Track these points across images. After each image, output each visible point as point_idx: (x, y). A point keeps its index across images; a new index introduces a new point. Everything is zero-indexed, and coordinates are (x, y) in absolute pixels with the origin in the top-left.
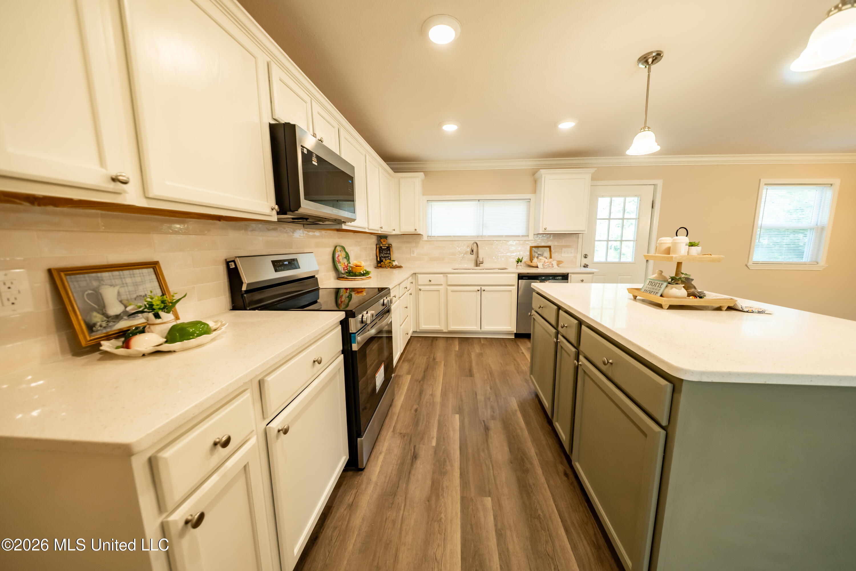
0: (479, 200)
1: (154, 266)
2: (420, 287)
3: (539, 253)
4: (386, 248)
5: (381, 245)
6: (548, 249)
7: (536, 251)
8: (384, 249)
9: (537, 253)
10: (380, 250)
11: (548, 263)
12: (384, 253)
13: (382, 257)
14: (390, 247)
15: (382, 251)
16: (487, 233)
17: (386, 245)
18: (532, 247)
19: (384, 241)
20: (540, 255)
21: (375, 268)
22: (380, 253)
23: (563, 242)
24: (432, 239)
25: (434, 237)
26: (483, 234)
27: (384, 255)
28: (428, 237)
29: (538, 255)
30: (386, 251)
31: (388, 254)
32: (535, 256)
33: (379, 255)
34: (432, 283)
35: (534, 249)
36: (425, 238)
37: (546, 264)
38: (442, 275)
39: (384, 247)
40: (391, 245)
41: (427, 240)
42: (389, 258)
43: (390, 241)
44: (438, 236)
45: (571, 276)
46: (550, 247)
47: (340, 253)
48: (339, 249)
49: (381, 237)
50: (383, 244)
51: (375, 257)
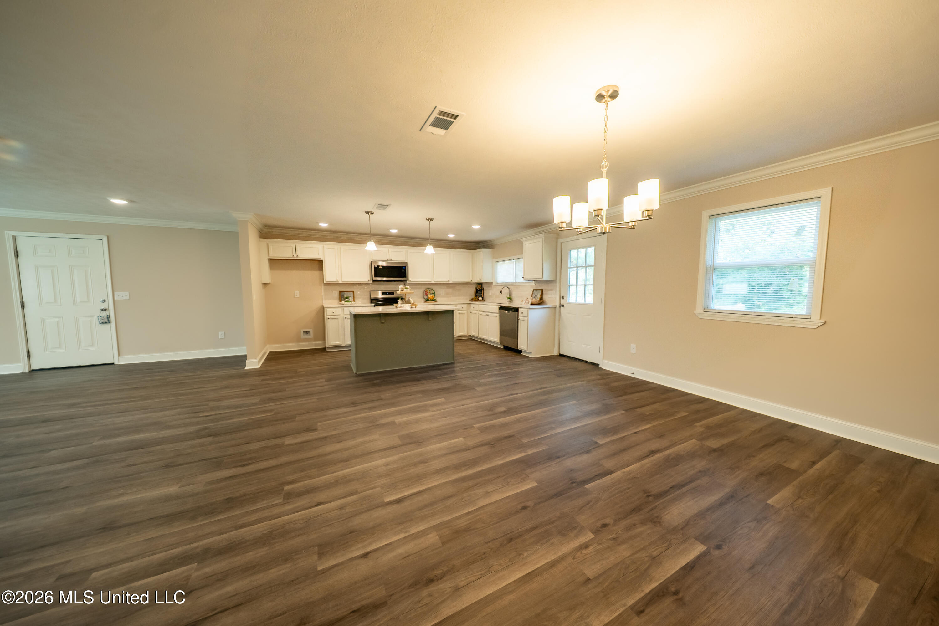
0: (514, 259)
1: (353, 292)
2: (471, 311)
4: (480, 290)
6: (541, 291)
9: (535, 294)
10: (476, 291)
11: (527, 301)
13: (478, 295)
15: (478, 292)
18: (534, 290)
21: (472, 300)
23: (549, 286)
24: (497, 285)
25: (498, 283)
26: (516, 281)
28: (496, 283)
30: (480, 292)
33: (476, 294)
36: (494, 284)
38: (477, 305)
40: (484, 288)
43: (484, 286)
44: (500, 283)
45: (519, 309)
46: (542, 290)
47: (429, 292)
48: (429, 290)
49: (480, 284)
50: (479, 288)
51: (474, 295)
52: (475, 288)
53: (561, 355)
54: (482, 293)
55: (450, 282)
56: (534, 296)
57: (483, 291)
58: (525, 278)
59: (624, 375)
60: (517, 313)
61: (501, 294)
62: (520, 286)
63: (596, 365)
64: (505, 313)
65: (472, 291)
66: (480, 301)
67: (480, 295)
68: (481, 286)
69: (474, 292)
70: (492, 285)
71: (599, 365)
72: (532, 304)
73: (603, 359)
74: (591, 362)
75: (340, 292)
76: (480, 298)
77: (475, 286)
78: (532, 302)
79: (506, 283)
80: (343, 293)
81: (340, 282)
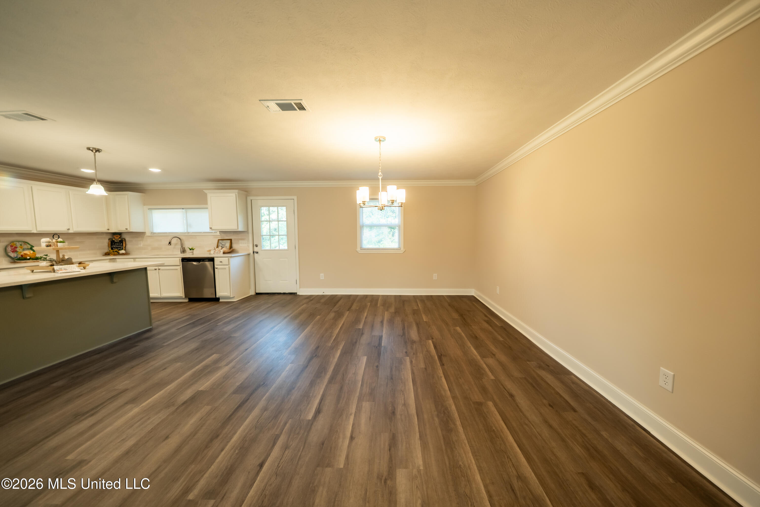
0: (183, 208)
3: (223, 244)
4: (118, 241)
5: (114, 240)
6: (229, 241)
7: (221, 242)
8: (116, 242)
9: (221, 244)
11: (218, 251)
12: (117, 245)
13: (114, 248)
14: (123, 240)
15: (115, 243)
16: (191, 230)
18: (219, 240)
19: (117, 237)
22: (112, 244)
23: (240, 236)
24: (153, 235)
25: (156, 233)
27: (116, 246)
28: (152, 233)
30: (119, 243)
31: (121, 245)
33: (111, 246)
35: (220, 241)
36: (148, 234)
39: (116, 240)
40: (125, 239)
41: (150, 235)
42: (122, 248)
43: (124, 236)
44: (158, 233)
45: (215, 259)
46: (231, 240)
47: (18, 246)
48: (18, 243)
50: (116, 239)
51: (108, 248)
52: (109, 239)
53: (257, 294)
54: (122, 245)
55: (71, 231)
56: (221, 245)
57: (124, 242)
58: (213, 228)
59: (318, 295)
60: (212, 262)
61: (171, 245)
63: (294, 294)
64: (193, 264)
65: (105, 242)
66: (123, 254)
67: (121, 247)
68: (119, 236)
69: (107, 244)
70: (145, 235)
71: (297, 293)
72: (224, 253)
73: (300, 288)
74: (289, 293)
76: (123, 251)
78: (224, 252)
79: (169, 233)
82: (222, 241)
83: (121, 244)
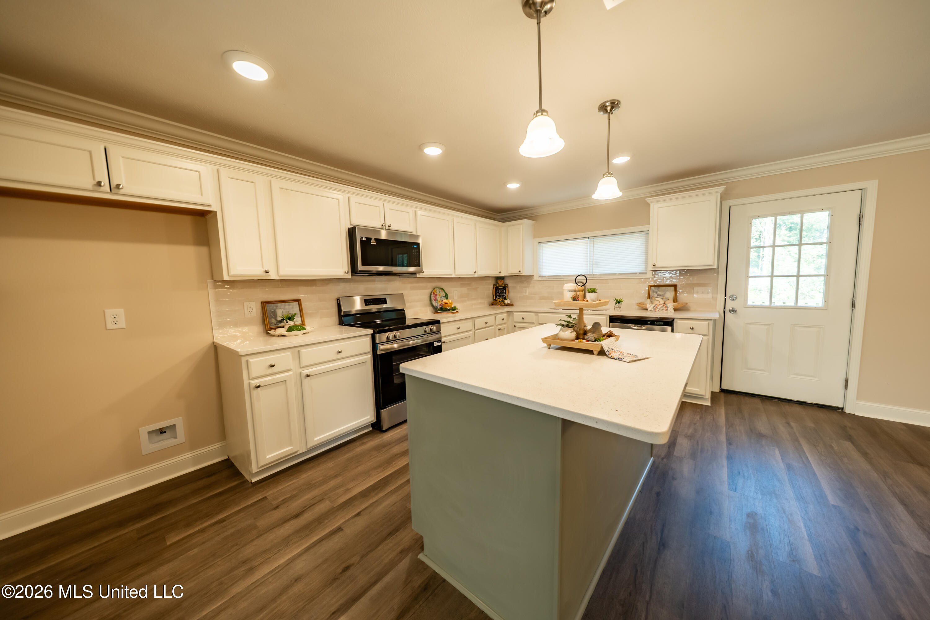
0: (588, 237)
1: (299, 301)
2: (516, 324)
3: (659, 293)
4: (502, 288)
5: (498, 286)
6: (672, 288)
7: (655, 291)
8: (500, 289)
9: (656, 293)
10: (496, 290)
12: (500, 292)
13: (498, 296)
14: (506, 287)
15: (499, 291)
16: (598, 271)
17: (502, 285)
18: (650, 287)
19: (500, 282)
20: (660, 295)
21: (490, 305)
22: (496, 292)
23: (695, 279)
24: (542, 279)
25: (545, 276)
26: (593, 273)
27: (500, 294)
28: (540, 276)
29: (658, 296)
30: (502, 290)
31: (504, 293)
32: (653, 296)
33: (495, 294)
34: (525, 321)
35: (653, 288)
36: (536, 278)
37: (658, 307)
38: (533, 314)
41: (538, 279)
42: (506, 297)
43: (507, 281)
44: (549, 276)
45: (673, 322)
46: (675, 286)
47: (438, 293)
48: (438, 290)
49: (498, 279)
50: (500, 285)
51: (492, 296)
52: (493, 285)
53: (725, 392)
55: (476, 276)
56: (656, 296)
62: (609, 280)
65: (488, 289)
70: (529, 279)
71: (843, 409)
75: (264, 304)
77: (492, 282)
79: (564, 276)
80: (269, 307)
81: (273, 276)
82: (656, 288)
83: (504, 291)
